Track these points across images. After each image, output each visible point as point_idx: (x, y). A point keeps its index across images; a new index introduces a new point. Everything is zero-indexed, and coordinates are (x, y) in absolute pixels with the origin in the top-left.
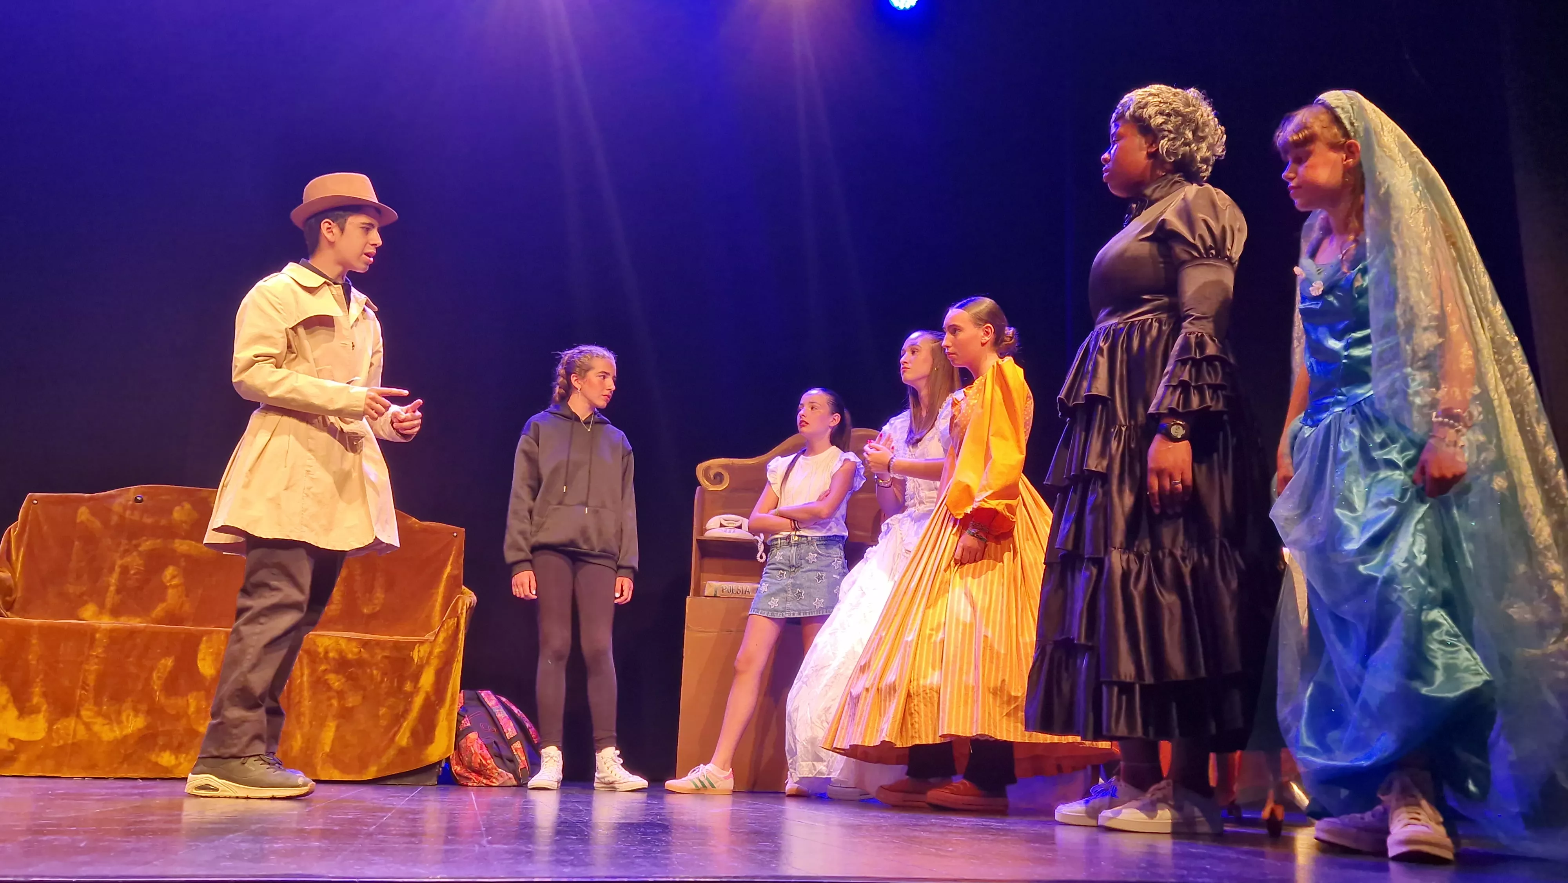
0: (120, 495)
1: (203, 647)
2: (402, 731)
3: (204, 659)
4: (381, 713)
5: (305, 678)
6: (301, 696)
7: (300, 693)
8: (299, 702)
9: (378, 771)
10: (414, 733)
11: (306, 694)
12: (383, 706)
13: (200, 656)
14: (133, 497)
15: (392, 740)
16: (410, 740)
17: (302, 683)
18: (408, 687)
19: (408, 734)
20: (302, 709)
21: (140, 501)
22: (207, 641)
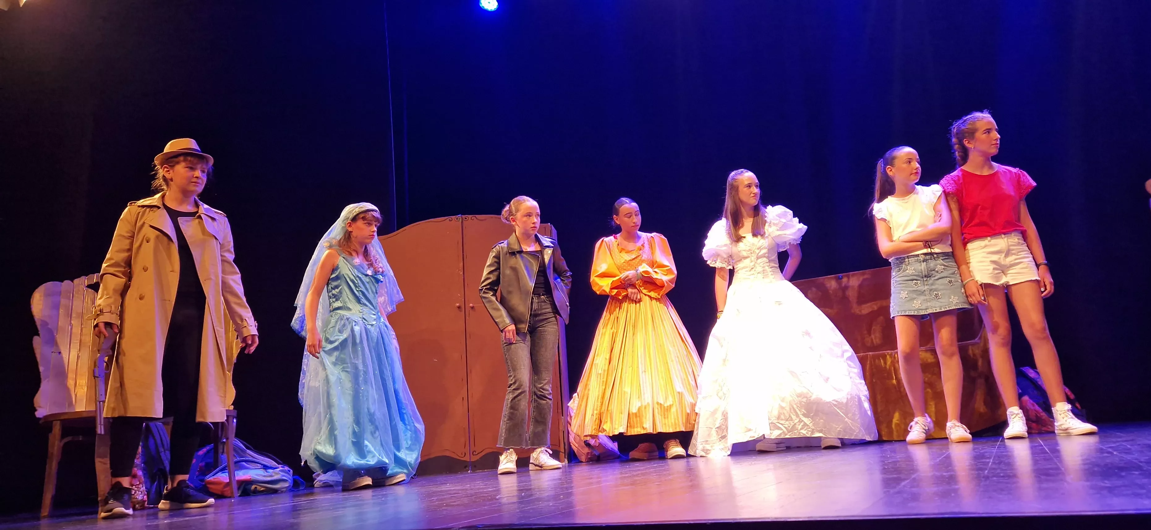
15: (973, 408)
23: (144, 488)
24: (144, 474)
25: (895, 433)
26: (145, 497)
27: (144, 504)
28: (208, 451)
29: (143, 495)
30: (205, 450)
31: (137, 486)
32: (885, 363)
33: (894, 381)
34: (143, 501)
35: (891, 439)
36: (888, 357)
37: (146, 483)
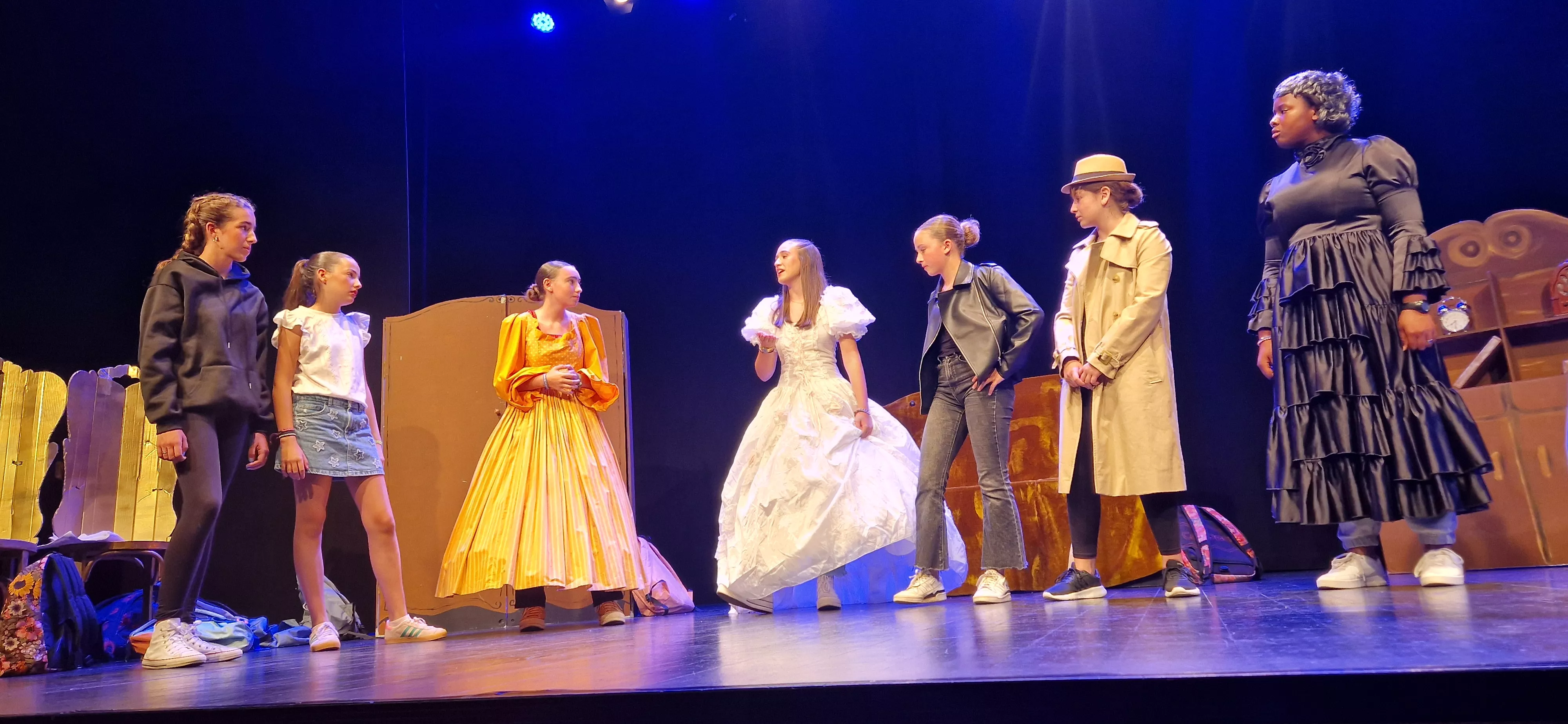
0: (901, 403)
1: (976, 499)
2: (1131, 545)
3: (979, 508)
4: (1112, 535)
5: (1051, 515)
6: (1051, 529)
7: (1050, 525)
8: (1051, 533)
9: (1122, 578)
10: (1141, 547)
11: (1054, 526)
12: (1112, 529)
13: (976, 506)
14: (909, 403)
15: (1125, 554)
16: (1140, 552)
17: (1049, 518)
18: (1128, 512)
19: (1137, 548)
20: (1054, 538)
21: (914, 405)
22: (978, 495)
23: (44, 645)
24: (44, 626)
25: (1034, 582)
26: (45, 657)
27: (44, 667)
28: (137, 598)
29: (42, 655)
30: (132, 596)
31: (34, 642)
32: (1026, 496)
33: (1036, 518)
34: (41, 663)
35: (1030, 589)
36: (1029, 488)
37: (45, 638)
